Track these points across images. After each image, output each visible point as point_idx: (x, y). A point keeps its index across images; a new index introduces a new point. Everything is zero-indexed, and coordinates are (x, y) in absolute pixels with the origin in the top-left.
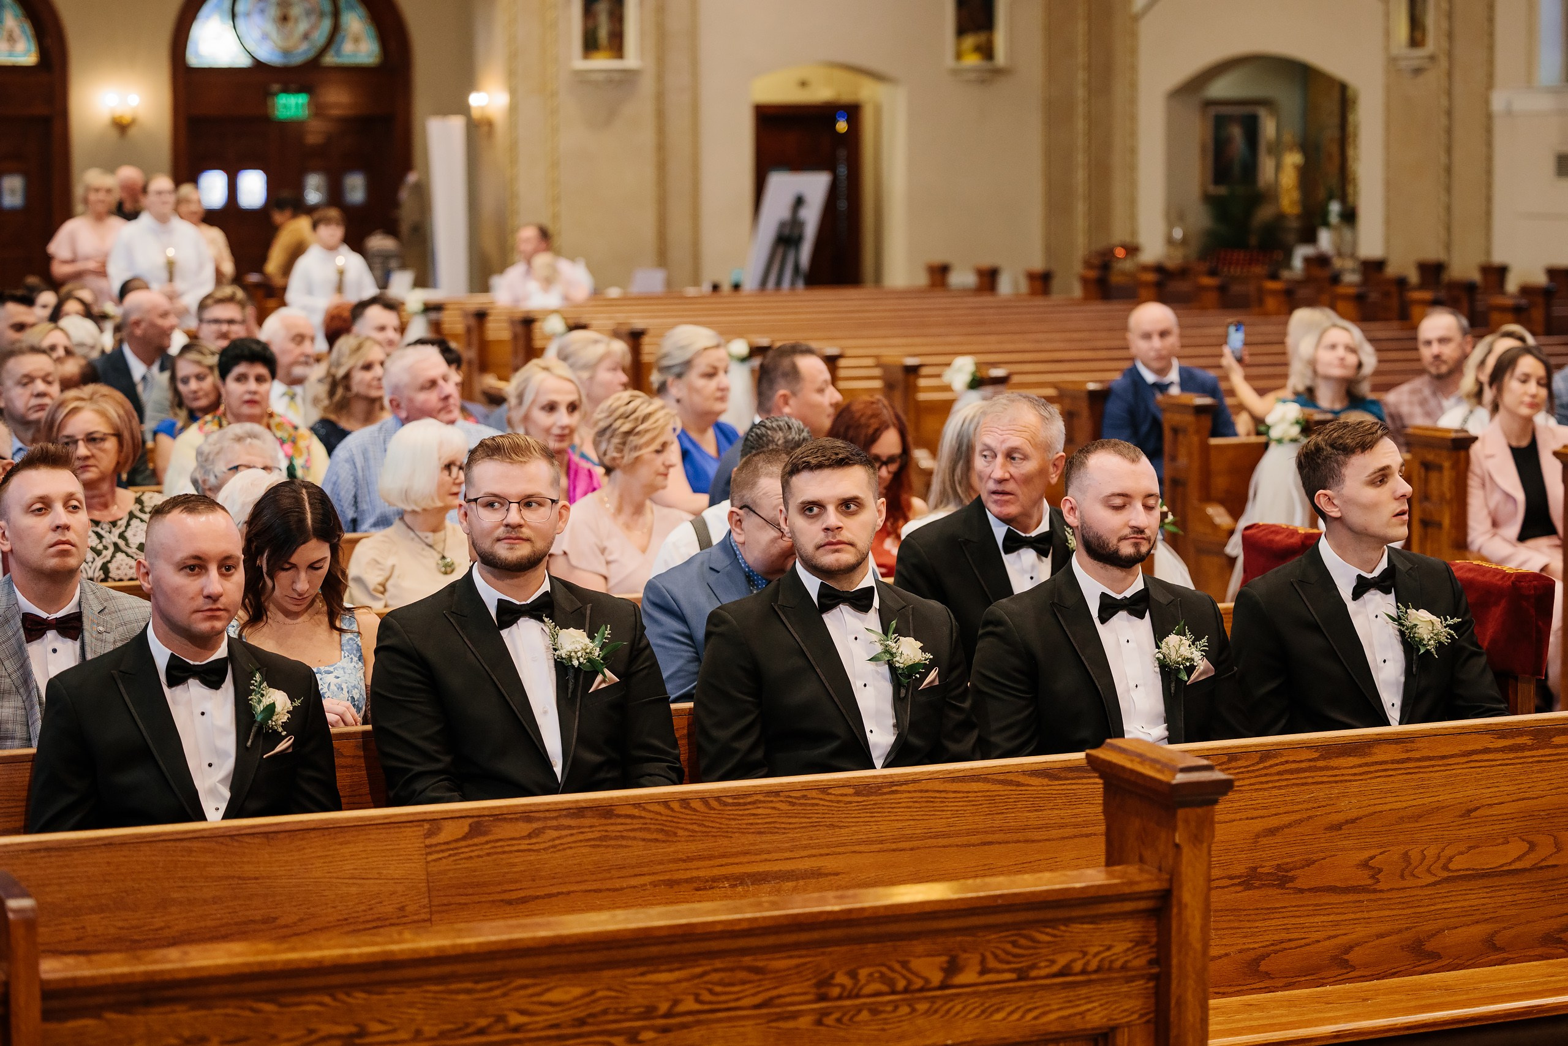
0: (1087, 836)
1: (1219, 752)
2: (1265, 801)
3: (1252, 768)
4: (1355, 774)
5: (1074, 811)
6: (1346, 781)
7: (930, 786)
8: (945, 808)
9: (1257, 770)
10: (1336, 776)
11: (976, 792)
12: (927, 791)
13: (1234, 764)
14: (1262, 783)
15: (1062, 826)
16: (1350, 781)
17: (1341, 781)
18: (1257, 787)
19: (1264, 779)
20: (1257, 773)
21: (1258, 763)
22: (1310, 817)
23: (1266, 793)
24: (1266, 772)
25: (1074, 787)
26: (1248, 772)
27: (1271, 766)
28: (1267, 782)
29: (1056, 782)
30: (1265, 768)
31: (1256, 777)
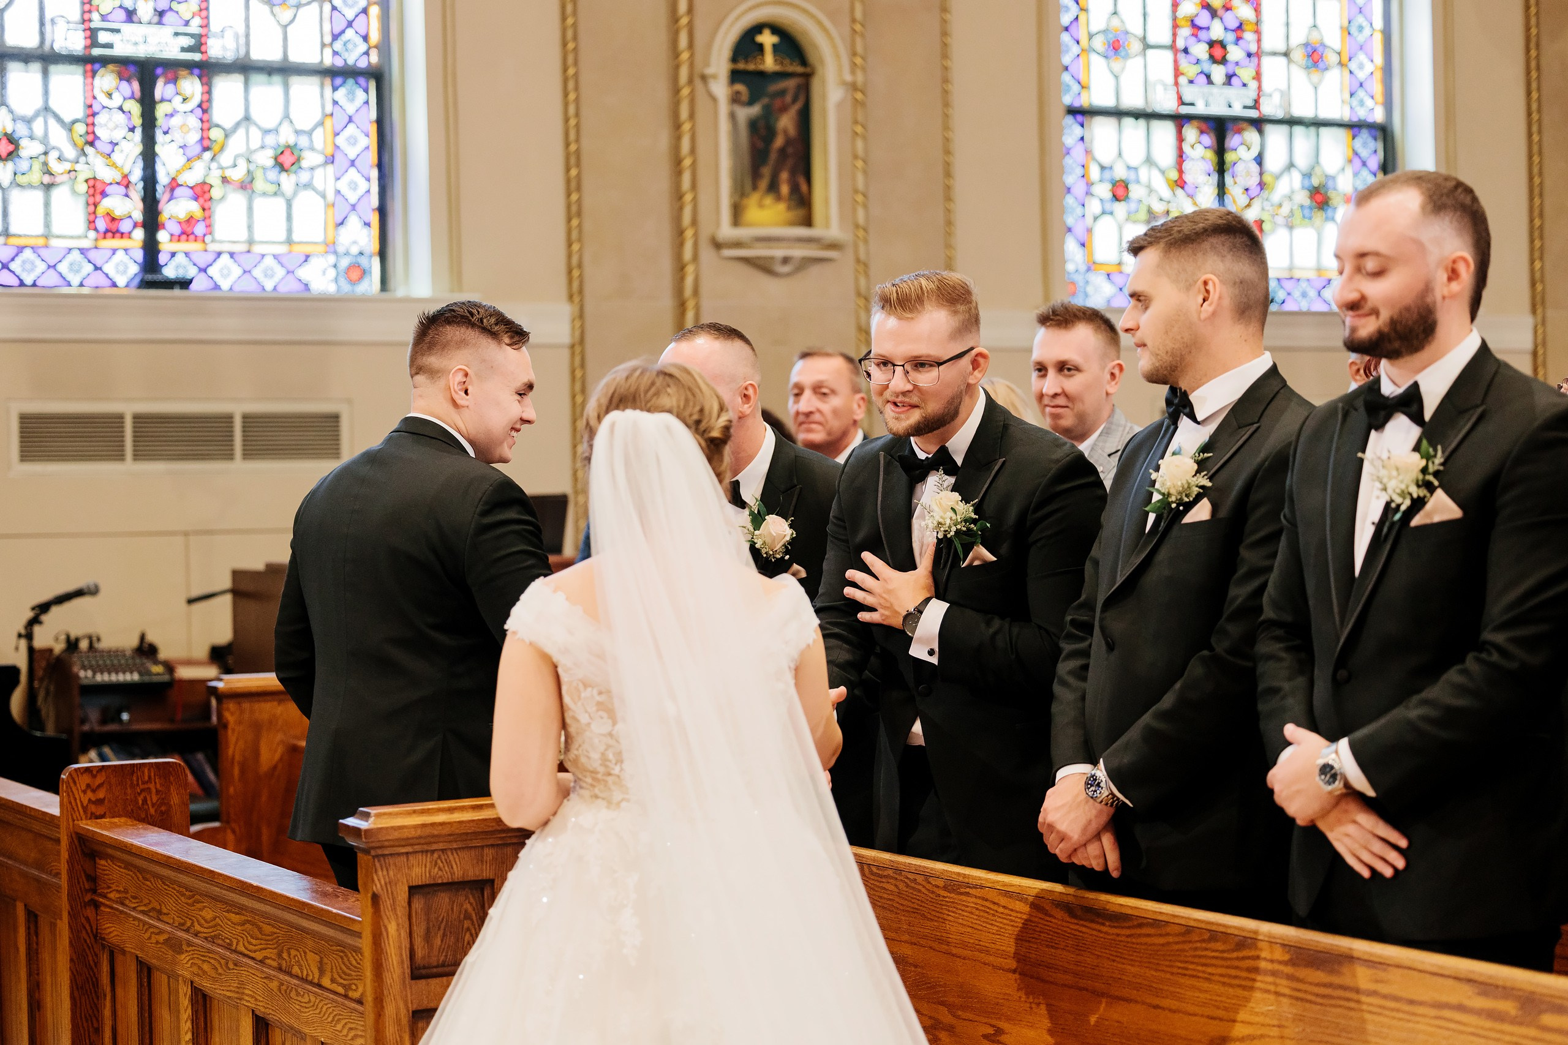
0: (1081, 989)
1: (1203, 926)
2: (1228, 1001)
3: (1225, 955)
4: (1317, 995)
5: (1079, 957)
6: (1308, 1001)
7: (992, 895)
8: (993, 922)
9: (1230, 959)
10: (1299, 990)
11: (1017, 912)
12: (987, 900)
13: (1212, 945)
14: (1230, 976)
15: (1065, 972)
16: (1310, 1002)
17: (1302, 1000)
18: (1226, 980)
19: (1233, 972)
20: (1229, 963)
21: (1233, 951)
22: (1262, 1036)
23: (1231, 990)
24: (1236, 963)
25: (1084, 929)
26: (1223, 959)
27: (1243, 958)
28: (1236, 977)
29: (1074, 921)
30: (1238, 959)
31: (1228, 967)
